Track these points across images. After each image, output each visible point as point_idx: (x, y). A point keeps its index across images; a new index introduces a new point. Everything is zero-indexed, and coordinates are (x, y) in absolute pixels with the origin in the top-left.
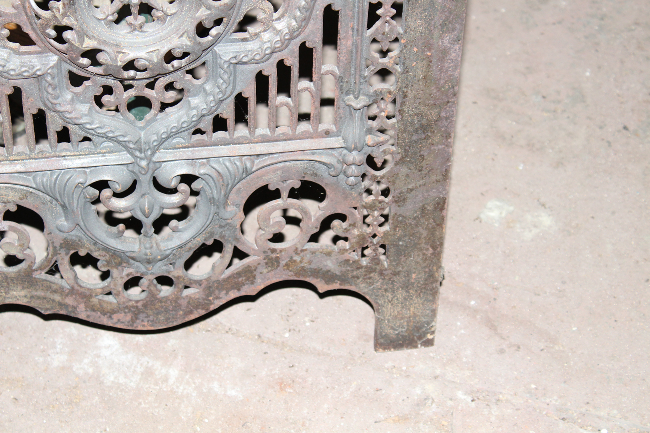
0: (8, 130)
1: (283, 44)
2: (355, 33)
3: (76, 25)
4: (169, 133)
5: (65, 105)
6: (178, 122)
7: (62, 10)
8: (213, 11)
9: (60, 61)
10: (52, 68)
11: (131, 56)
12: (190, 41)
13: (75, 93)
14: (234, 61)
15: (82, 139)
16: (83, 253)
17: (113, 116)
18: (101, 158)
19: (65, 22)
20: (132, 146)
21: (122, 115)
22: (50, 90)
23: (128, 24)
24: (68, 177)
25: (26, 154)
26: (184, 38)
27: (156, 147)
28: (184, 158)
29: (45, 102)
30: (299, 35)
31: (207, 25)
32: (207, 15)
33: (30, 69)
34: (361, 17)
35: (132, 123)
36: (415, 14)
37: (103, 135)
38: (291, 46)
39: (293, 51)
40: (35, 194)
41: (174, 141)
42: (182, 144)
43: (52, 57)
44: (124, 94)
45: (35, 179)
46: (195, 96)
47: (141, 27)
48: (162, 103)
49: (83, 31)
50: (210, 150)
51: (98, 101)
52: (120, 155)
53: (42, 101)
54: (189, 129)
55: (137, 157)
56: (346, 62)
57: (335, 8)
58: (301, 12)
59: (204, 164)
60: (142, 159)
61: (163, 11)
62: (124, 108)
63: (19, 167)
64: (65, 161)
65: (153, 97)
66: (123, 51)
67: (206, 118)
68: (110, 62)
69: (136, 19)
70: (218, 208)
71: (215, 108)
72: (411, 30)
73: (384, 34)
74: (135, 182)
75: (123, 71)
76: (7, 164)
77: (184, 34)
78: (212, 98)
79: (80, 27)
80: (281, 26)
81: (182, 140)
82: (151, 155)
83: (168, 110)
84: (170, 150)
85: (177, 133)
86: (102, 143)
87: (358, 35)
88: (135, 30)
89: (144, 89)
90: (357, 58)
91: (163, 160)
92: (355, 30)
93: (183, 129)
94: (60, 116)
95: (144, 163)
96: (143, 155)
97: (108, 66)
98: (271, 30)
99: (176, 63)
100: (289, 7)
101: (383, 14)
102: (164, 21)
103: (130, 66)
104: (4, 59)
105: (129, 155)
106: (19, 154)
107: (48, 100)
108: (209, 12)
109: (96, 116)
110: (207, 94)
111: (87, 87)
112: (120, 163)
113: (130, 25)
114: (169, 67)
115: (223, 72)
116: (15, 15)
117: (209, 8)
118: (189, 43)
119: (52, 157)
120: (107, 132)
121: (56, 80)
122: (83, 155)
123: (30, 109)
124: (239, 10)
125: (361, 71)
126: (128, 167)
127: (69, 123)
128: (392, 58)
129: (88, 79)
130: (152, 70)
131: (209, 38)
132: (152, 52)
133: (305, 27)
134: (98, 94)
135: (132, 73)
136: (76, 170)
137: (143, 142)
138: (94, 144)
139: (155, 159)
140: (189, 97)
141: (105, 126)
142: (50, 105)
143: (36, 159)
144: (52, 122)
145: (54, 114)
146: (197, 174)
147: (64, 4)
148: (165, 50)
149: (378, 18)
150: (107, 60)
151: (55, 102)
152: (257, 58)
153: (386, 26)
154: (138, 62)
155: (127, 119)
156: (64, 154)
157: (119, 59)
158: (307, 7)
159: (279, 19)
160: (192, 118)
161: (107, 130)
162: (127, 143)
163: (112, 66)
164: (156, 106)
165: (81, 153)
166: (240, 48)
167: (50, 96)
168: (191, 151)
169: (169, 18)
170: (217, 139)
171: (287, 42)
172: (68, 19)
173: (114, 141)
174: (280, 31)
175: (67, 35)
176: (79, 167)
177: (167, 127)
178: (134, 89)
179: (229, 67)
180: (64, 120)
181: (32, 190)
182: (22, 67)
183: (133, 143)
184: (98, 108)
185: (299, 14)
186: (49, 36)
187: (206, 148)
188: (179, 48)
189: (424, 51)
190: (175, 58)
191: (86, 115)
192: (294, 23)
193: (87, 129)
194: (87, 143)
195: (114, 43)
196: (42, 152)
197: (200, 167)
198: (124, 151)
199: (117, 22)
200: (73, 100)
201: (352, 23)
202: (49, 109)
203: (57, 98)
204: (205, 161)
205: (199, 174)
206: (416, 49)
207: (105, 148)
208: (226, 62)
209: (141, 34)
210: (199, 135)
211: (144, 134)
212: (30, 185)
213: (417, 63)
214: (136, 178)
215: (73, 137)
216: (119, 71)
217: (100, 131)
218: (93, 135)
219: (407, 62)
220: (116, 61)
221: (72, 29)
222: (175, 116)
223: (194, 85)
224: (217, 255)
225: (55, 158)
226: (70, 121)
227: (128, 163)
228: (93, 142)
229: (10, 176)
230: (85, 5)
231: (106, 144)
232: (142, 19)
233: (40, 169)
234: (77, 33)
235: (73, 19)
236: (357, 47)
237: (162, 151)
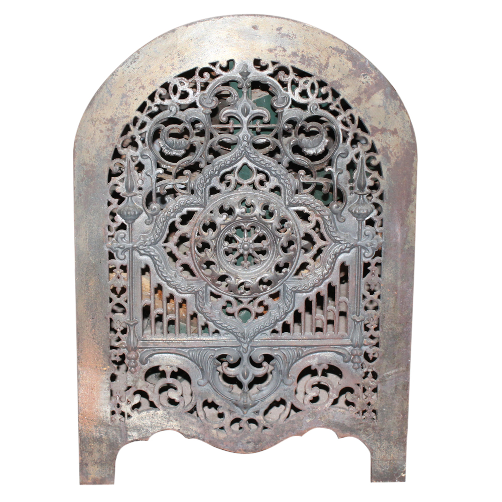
1: (319, 281)
3: (217, 262)
4: (259, 329)
5: (207, 309)
7: (210, 253)
8: (284, 258)
9: (207, 284)
10: (203, 287)
14: (294, 290)
15: (214, 331)
16: (210, 401)
17: (231, 318)
18: (223, 342)
20: (239, 335)
21: (235, 318)
22: (201, 300)
24: (205, 352)
25: (185, 338)
27: (252, 337)
28: (267, 345)
29: (198, 308)
30: (328, 278)
32: (281, 260)
34: (359, 269)
35: (241, 324)
37: (225, 328)
38: (323, 284)
39: (325, 287)
41: (262, 336)
43: (203, 282)
44: (237, 306)
45: (188, 352)
46: (273, 309)
48: (256, 313)
50: (280, 342)
51: (224, 309)
52: (233, 342)
53: (196, 308)
54: (270, 328)
55: (242, 342)
56: (352, 295)
59: (277, 350)
60: (245, 343)
61: (259, 259)
62: (236, 314)
63: (181, 345)
64: (205, 343)
65: (252, 309)
67: (279, 323)
70: (283, 376)
71: (283, 317)
72: (386, 279)
73: (371, 280)
74: (240, 359)
75: (238, 289)
78: (282, 310)
81: (266, 335)
82: (249, 341)
83: (259, 317)
84: (260, 341)
85: (263, 330)
86: (224, 334)
87: (358, 281)
88: (245, 268)
89: (248, 304)
90: (357, 294)
91: (256, 346)
92: (356, 277)
93: (267, 328)
94: (204, 316)
95: (245, 346)
96: (245, 341)
99: (264, 286)
101: (371, 269)
104: (179, 282)
109: (222, 318)
110: (280, 308)
111: (219, 301)
112: (234, 346)
116: (187, 259)
117: (282, 256)
118: (271, 275)
122: (214, 340)
123: (190, 312)
126: (237, 348)
127: (208, 320)
128: (376, 295)
129: (220, 296)
131: (282, 274)
133: (331, 273)
134: (224, 306)
136: (209, 348)
137: (245, 333)
139: (251, 345)
140: (270, 310)
144: (201, 319)
145: (201, 314)
151: (202, 307)
152: (306, 289)
153: (372, 276)
155: (238, 321)
156: (205, 338)
158: (332, 261)
159: (318, 268)
160: (272, 321)
161: (227, 325)
162: (237, 333)
164: (254, 314)
166: (297, 283)
167: (200, 304)
168: (271, 342)
170: (284, 336)
171: (321, 281)
172: (213, 258)
173: (231, 332)
174: (318, 274)
175: (212, 267)
176: (211, 346)
177: (258, 326)
179: (291, 293)
180: (206, 319)
181: (187, 359)
183: (240, 333)
184: (223, 313)
186: (203, 268)
187: (278, 340)
189: (393, 291)
193: (218, 324)
194: (217, 334)
196: (194, 337)
197: (275, 351)
198: (236, 339)
201: (355, 273)
202: (199, 311)
203: (204, 305)
204: (277, 348)
205: (274, 355)
206: (388, 290)
208: (290, 290)
209: (248, 270)
210: (275, 333)
211: (246, 330)
212: (186, 356)
213: (390, 298)
214: (240, 356)
215: (210, 330)
217: (224, 325)
218: (220, 328)
221: (214, 263)
222: (263, 320)
223: (273, 303)
224: (282, 406)
225: (200, 341)
227: (237, 346)
228: (220, 334)
229: (176, 350)
230: (221, 252)
231: (226, 335)
232: (249, 262)
233: (192, 346)
234: (217, 266)
236: (358, 287)
237: (255, 341)
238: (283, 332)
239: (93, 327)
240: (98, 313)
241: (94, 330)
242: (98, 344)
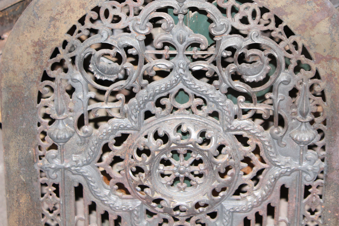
1: (258, 203)
2: (297, 200)
3: (151, 186)
7: (144, 177)
8: (221, 183)
9: (143, 203)
10: (138, 207)
11: (178, 203)
12: (208, 198)
13: (148, 221)
14: (232, 210)
19: (145, 183)
22: (136, 219)
23: (178, 187)
26: (205, 196)
30: (267, 199)
31: (218, 190)
32: (218, 185)
33: (126, 206)
34: (300, 192)
36: (329, 192)
38: (262, 205)
39: (263, 208)
43: (138, 201)
47: (184, 189)
49: (154, 189)
56: (292, 215)
57: (287, 186)
58: (268, 187)
61: (196, 182)
66: (174, 201)
68: (166, 206)
69: (182, 184)
72: (327, 201)
73: (312, 202)
75: (173, 211)
77: (205, 194)
79: (153, 187)
80: (257, 193)
87: (298, 201)
88: (181, 190)
90: (297, 214)
92: (297, 199)
97: (165, 207)
98: (252, 195)
99: (201, 209)
100: (262, 184)
101: (312, 191)
102: (196, 186)
103: (177, 208)
104: (113, 201)
108: (219, 184)
111: (155, 219)
113: (179, 187)
114: (197, 210)
115: (226, 216)
116: (121, 178)
117: (219, 182)
118: (208, 199)
121: (139, 213)
124: (236, 183)
125: (300, 221)
128: (317, 215)
129: (155, 214)
130: (188, 211)
131: (219, 197)
132: (189, 202)
133: (270, 195)
135: (178, 212)
147: (146, 175)
148: (195, 202)
149: (309, 193)
150: (165, 205)
152: (244, 209)
153: (313, 198)
154: (181, 207)
157: (171, 205)
158: (271, 184)
159: (256, 190)
163: (167, 208)
166: (235, 204)
167: (135, 222)
169: (198, 185)
171: (260, 202)
172: (147, 182)
174: (257, 196)
175: (146, 190)
178: (179, 221)
179: (229, 213)
182: (123, 205)
185: (267, 188)
186: (137, 190)
188: (203, 201)
189: (334, 213)
190: (200, 206)
192: (264, 193)
195: (170, 196)
199: (172, 185)
201: (295, 195)
203: (139, 223)
206: (330, 212)
208: (227, 210)
209: (184, 192)
213: (331, 219)
216: (171, 211)
219: (325, 218)
220: (170, 206)
221: (148, 187)
223: (210, 222)
230: (156, 175)
232: (185, 185)
234: (151, 189)
235: (149, 182)
236: (298, 207)
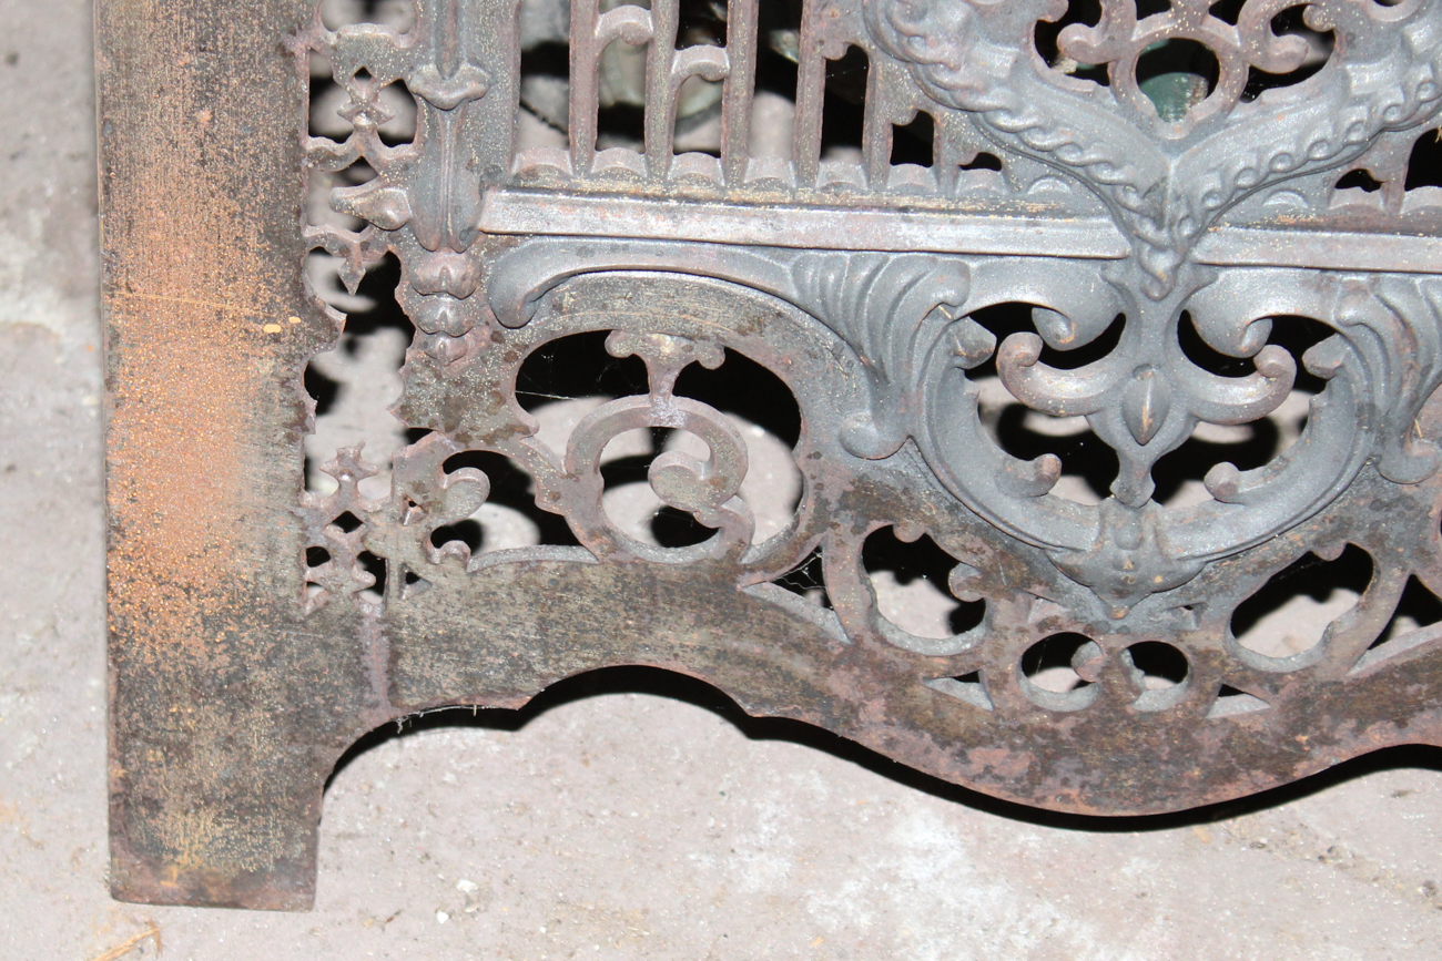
0: (741, 101)
4: (1263, 171)
5: (939, 42)
6: (1300, 139)
15: (970, 159)
16: (907, 533)
17: (1085, 95)
18: (1021, 230)
20: (1133, 200)
21: (1116, 95)
24: (905, 279)
25: (784, 187)
27: (1212, 215)
28: (1298, 262)
29: (877, 23)
35: (1146, 128)
37: (1045, 156)
40: (789, 319)
41: (1271, 202)
42: (1296, 214)
44: (1133, 27)
45: (797, 272)
46: (1368, 59)
48: (1253, 70)
50: (1385, 244)
51: (1046, 40)
52: (1085, 227)
53: (865, 20)
54: (1329, 167)
55: (1144, 240)
59: (1357, 290)
60: (1158, 248)
62: (1123, 73)
63: (755, 229)
64: (904, 226)
65: (1228, 47)
67: (1395, 138)
70: (1382, 440)
71: (1428, 108)
74: (1119, 323)
76: (716, 212)
78: (1424, 73)
81: (1297, 202)
82: (1190, 238)
83: (1269, 96)
84: (1251, 230)
85: (1289, 175)
86: (1036, 180)
89: (1204, 16)
91: (1226, 260)
93: (1311, 166)
94: (916, 77)
95: (1162, 263)
96: (1164, 235)
105: (1114, 230)
106: (763, 184)
107: (889, 19)
109: (1031, 88)
110: (1410, 55)
112: (1085, 253)
119: (866, 208)
120: (1060, 146)
122: (965, 212)
123: (822, 42)
126: (1103, 269)
127: (941, 102)
134: (1050, 19)
136: (934, 260)
137: (1170, 191)
138: (1008, 182)
139: (1198, 254)
140: (1348, 60)
141: (1056, 124)
142: (892, 38)
143: (810, 206)
144: (886, 92)
145: (895, 65)
146: (1331, 321)
151: (910, 27)
155: (1129, 110)
156: (905, 201)
160: (1349, 131)
161: (1063, 139)
162: (1119, 190)
164: (1233, 77)
165: (961, 205)
168: (1324, 241)
170: (1416, 212)
173: (1077, 177)
176: (946, 248)
177: (1260, 152)
180: (927, 91)
181: (781, 306)
183: (1137, 191)
184: (1040, 62)
187: (1372, 236)
191: (1001, 83)
193: (1000, 128)
194: (983, 176)
196: (838, 185)
197: (1343, 298)
198: (1100, 214)
200: (966, 26)
202: (886, 49)
204: (1362, 278)
205: (1339, 321)
207: (1041, 197)
210: (1358, 190)
211: (1177, 168)
212: (780, 290)
214: (1124, 309)
215: (944, 150)
217: (1040, 140)
218: (1013, 150)
222: (1293, 118)
224: (1344, 600)
225: (874, 213)
226: (946, 95)
227: (1108, 255)
228: (1007, 176)
229: (720, 253)
231: (1042, 186)
233: (821, 243)
237: (1225, 228)
238: (1412, 182)
239: (203, 98)
240: (234, 18)
241: (204, 115)
242: (233, 192)
